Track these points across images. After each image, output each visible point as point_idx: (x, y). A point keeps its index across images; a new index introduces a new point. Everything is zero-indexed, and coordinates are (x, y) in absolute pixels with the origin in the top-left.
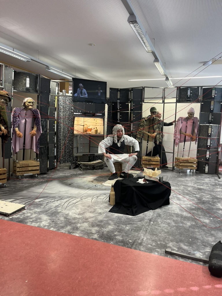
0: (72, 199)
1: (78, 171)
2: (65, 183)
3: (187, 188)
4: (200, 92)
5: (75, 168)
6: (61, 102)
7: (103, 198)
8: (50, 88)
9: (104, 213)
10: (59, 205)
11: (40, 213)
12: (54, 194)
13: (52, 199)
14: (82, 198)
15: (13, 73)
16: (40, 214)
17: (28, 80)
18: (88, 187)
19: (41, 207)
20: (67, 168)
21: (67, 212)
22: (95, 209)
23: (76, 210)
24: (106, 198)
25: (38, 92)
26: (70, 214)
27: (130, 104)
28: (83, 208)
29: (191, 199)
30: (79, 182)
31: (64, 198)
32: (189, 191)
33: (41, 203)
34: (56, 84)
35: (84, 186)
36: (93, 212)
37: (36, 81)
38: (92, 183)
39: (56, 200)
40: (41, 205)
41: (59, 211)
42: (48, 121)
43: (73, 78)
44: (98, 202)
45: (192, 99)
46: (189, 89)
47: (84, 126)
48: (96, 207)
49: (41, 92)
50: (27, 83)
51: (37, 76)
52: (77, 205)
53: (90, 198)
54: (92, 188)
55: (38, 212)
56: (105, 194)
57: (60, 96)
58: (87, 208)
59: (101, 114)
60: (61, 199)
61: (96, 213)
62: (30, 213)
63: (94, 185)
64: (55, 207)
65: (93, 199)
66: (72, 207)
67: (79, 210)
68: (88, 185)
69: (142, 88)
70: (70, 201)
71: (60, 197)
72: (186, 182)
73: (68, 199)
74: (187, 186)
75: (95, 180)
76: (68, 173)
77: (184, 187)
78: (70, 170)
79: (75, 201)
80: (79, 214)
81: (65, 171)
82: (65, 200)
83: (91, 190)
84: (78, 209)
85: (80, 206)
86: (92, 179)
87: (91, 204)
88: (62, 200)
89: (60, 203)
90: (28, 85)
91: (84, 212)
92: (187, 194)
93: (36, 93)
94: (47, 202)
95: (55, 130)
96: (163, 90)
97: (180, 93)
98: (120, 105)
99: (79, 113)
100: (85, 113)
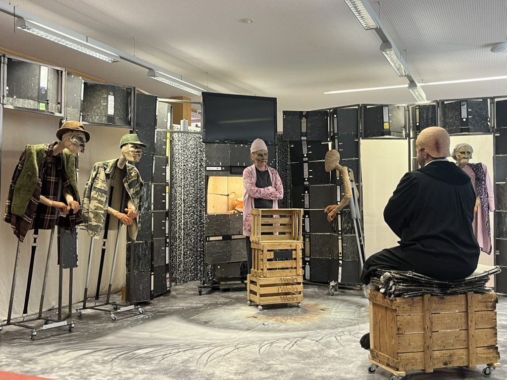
0: (216, 349)
1: (218, 297)
2: (193, 320)
4: (491, 110)
5: (210, 293)
6: (178, 147)
7: (285, 345)
8: (157, 114)
9: (289, 371)
10: (191, 359)
11: (154, 373)
12: (175, 339)
13: (173, 350)
14: (237, 347)
15: (83, 85)
16: (152, 374)
17: (111, 98)
18: (246, 327)
19: (151, 363)
20: (193, 292)
21: (210, 371)
22: (269, 365)
23: (228, 367)
24: (291, 345)
25: (130, 125)
26: (217, 373)
27: (330, 144)
28: (242, 363)
30: (224, 317)
31: (197, 347)
33: (151, 355)
34: (168, 106)
35: (237, 325)
36: (266, 370)
37: (127, 101)
38: (255, 319)
39: (180, 350)
40: (151, 358)
41: (192, 369)
42: (153, 185)
43: (203, 93)
44: (274, 352)
45: (474, 126)
46: (465, 105)
47: (228, 195)
48: (272, 362)
49: (138, 125)
50: (109, 105)
51: (130, 91)
52: (229, 358)
53: (256, 347)
54: (257, 328)
55: (149, 370)
56: (287, 339)
57: (175, 132)
58: (252, 363)
60: (193, 348)
61: (273, 372)
62: (132, 372)
63: (261, 322)
64: (183, 362)
65: (263, 347)
66: (219, 362)
67: (234, 367)
68: (247, 323)
70: (212, 351)
71: (188, 345)
73: (207, 349)
75: (260, 313)
76: (197, 302)
78: (200, 296)
79: (223, 351)
80: (235, 374)
81: (190, 299)
82: (201, 351)
83: (255, 332)
84: (233, 365)
85: (236, 360)
86: (253, 313)
87: (258, 356)
88: (196, 351)
89: (192, 355)
90: (111, 111)
91: (246, 370)
93: (128, 127)
94: (163, 353)
95: (167, 207)
96: (405, 110)
97: (444, 114)
98: (309, 147)
99: (218, 168)
100: (230, 167)
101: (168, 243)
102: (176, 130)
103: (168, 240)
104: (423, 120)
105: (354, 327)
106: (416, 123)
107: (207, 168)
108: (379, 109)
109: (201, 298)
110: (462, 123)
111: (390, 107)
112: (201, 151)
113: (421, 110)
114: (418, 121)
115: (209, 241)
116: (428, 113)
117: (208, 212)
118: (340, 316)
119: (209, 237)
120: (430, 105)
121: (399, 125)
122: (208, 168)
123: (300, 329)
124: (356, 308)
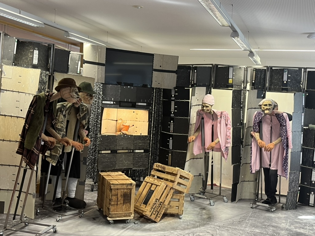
2: (87, 216)
3: (278, 231)
8: (69, 64)
17: (36, 53)
25: (49, 71)
27: (191, 89)
37: (48, 54)
47: (117, 121)
51: (50, 46)
54: (130, 226)
59: (145, 104)
69: (211, 66)
72: (278, 220)
74: (279, 227)
76: (89, 198)
78: (92, 192)
90: (35, 62)
96: (245, 70)
98: (176, 90)
99: (110, 102)
100: (120, 102)
107: (103, 101)
108: (226, 69)
110: (283, 84)
111: (234, 68)
113: (257, 72)
114: (254, 79)
115: (101, 153)
119: (101, 151)
120: (263, 69)
121: (240, 81)
124: (199, 210)
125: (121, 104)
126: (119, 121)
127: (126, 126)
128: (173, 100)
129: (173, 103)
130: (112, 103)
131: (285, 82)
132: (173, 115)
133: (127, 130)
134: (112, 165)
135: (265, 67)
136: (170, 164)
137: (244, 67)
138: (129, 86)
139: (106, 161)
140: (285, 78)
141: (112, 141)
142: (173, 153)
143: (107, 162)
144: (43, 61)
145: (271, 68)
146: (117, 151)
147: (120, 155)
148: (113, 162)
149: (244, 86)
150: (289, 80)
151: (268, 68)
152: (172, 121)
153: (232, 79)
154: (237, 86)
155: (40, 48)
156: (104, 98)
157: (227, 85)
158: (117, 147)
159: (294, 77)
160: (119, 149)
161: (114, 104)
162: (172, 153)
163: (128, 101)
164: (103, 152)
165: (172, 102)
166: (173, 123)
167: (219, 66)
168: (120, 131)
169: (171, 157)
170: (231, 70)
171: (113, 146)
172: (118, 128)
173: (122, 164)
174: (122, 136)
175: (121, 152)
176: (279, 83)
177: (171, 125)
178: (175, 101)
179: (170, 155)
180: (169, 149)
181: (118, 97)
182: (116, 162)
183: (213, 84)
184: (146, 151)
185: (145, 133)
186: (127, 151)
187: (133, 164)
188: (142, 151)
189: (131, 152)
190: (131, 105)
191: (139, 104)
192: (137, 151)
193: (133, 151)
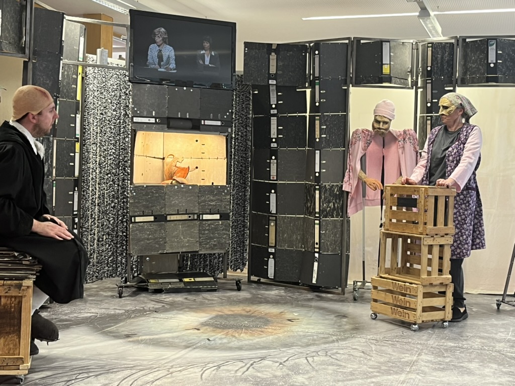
0: (141, 373)
1: (146, 301)
2: (110, 332)
3: (492, 344)
5: (134, 294)
6: (92, 86)
7: (237, 368)
8: (63, 39)
12: (83, 359)
13: (80, 373)
14: (171, 370)
18: (184, 344)
20: (110, 294)
24: (245, 369)
25: (24, 53)
27: (308, 91)
29: (504, 370)
30: (153, 329)
31: (115, 370)
32: (499, 352)
33: (49, 382)
34: (81, 28)
35: (171, 340)
37: (21, 18)
38: (197, 331)
39: (91, 374)
42: (55, 141)
43: (131, 11)
44: (221, 379)
45: (504, 74)
46: (493, 44)
47: (164, 159)
49: (35, 53)
51: (24, 3)
53: (198, 370)
54: (199, 344)
56: (241, 360)
57: (90, 66)
59: (219, 123)
60: (108, 372)
63: (205, 336)
65: (206, 372)
68: (186, 338)
69: (347, 41)
70: (135, 376)
71: (102, 367)
72: (490, 329)
73: (128, 372)
74: (493, 339)
75: (204, 324)
76: (115, 307)
77: (483, 341)
78: (120, 299)
79: (151, 376)
81: (106, 303)
82: (121, 375)
83: (196, 351)
86: (197, 324)
87: (200, 383)
88: (112, 376)
89: (107, 382)
92: (494, 360)
93: (21, 55)
94: (66, 379)
95: (77, 174)
96: (412, 49)
97: (465, 57)
98: (279, 94)
99: (149, 120)
100: (168, 118)
101: (76, 224)
102: (91, 63)
103: (77, 220)
104: (437, 64)
105: (331, 345)
106: (427, 67)
107: (134, 118)
108: (378, 45)
109: (121, 301)
110: (489, 70)
111: (392, 44)
112: (127, 94)
113: (435, 49)
114: (429, 64)
115: (135, 222)
116: (443, 54)
117: (134, 181)
118: (313, 329)
119: (135, 217)
120: (447, 43)
121: (404, 69)
122: (135, 120)
123: (258, 346)
124: (335, 319)
125: (170, 123)
126: (168, 160)
127: (183, 169)
128: (274, 115)
129: (274, 121)
130: (153, 120)
131: (492, 65)
132: (275, 145)
133: (185, 177)
134: (157, 246)
135: (452, 38)
136: (274, 242)
137: (412, 41)
138: (186, 87)
139: (146, 236)
140: (492, 58)
141: (157, 197)
142: (278, 220)
143: (148, 239)
144: (11, 33)
145: (464, 40)
146: (166, 217)
147: (172, 224)
148: (160, 238)
149: (412, 79)
150: (498, 61)
151: (458, 41)
152: (273, 158)
153: (389, 65)
154: (398, 80)
155: (4, 6)
156: (136, 111)
157: (379, 78)
158: (167, 209)
159: (509, 55)
160: (171, 213)
161: (156, 123)
162: (276, 220)
163: (183, 117)
164: (138, 219)
165: (272, 118)
166: (275, 161)
167: (362, 41)
168: (171, 178)
169: (274, 228)
170: (386, 47)
171: (158, 207)
172: (166, 173)
173: (178, 242)
174: (176, 187)
175: (175, 219)
176: (480, 67)
177: (272, 164)
178: (277, 117)
179: (272, 224)
180: (271, 213)
181: (164, 110)
182: (165, 238)
183: (352, 78)
184: (225, 217)
185: (221, 181)
186: (186, 217)
187: (200, 244)
188: (217, 217)
189: (194, 220)
190: (190, 124)
191: (207, 122)
192: (206, 217)
193: (199, 217)
